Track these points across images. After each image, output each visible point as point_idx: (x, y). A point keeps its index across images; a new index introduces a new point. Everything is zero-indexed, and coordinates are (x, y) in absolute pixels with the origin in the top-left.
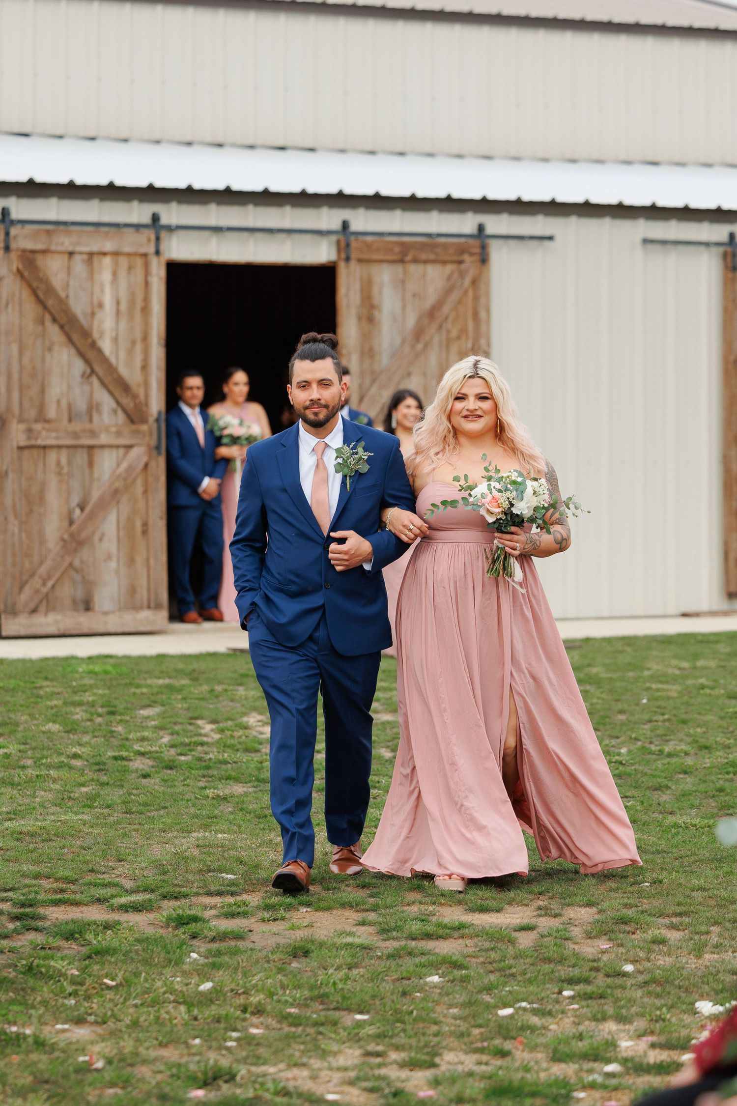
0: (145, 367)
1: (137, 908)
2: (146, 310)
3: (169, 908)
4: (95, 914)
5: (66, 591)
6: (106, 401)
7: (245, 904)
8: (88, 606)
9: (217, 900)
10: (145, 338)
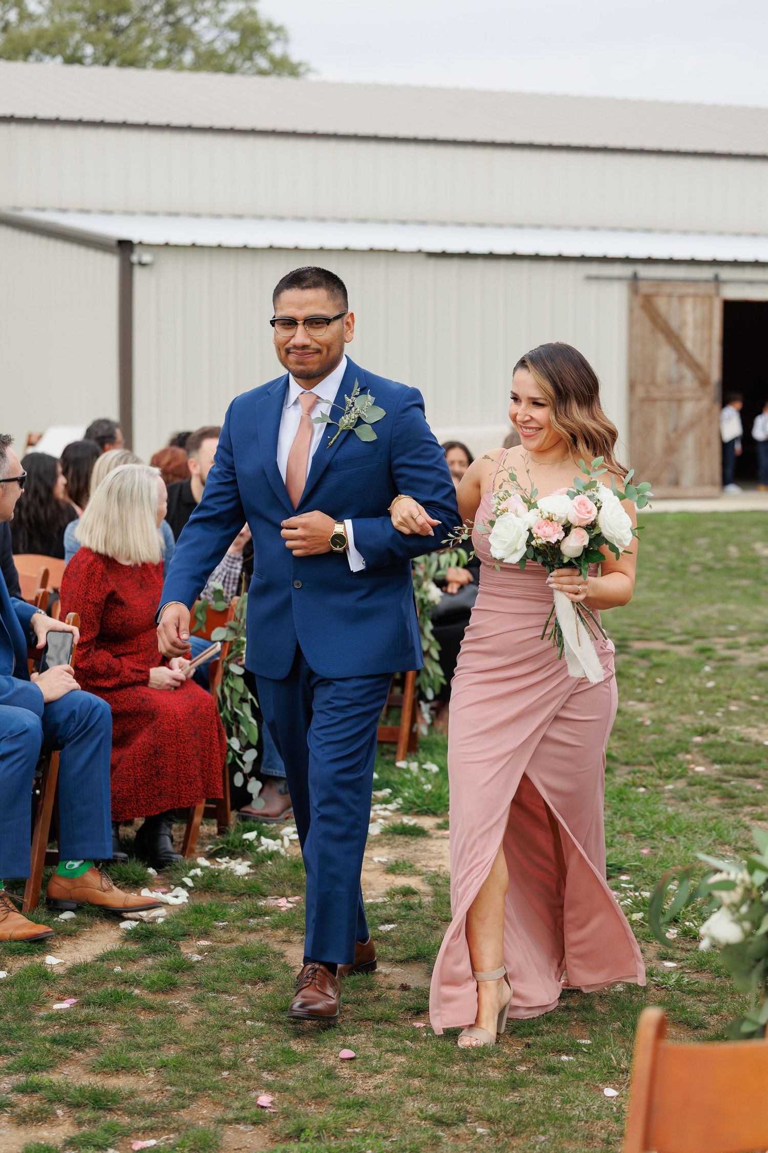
0: (710, 356)
1: (680, 643)
2: (711, 325)
3: (698, 643)
4: (658, 646)
5: (667, 476)
6: (688, 374)
7: (737, 643)
8: (676, 483)
9: (723, 640)
10: (710, 340)
